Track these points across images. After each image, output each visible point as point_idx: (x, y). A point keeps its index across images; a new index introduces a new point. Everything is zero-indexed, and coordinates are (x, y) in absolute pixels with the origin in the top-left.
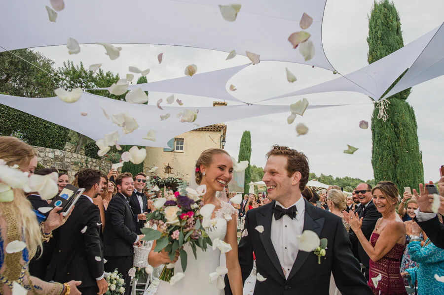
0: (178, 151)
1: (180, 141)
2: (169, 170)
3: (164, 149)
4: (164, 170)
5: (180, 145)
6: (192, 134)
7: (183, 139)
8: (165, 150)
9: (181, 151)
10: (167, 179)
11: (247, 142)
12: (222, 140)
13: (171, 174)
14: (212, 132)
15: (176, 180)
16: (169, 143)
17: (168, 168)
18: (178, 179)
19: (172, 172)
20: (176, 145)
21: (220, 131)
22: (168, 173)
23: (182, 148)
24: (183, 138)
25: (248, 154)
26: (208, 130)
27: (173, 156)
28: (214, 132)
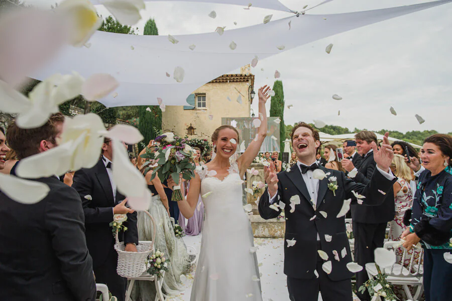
0: (200, 108)
1: (201, 96)
2: (192, 130)
3: (184, 107)
4: (187, 131)
5: (202, 102)
6: (215, 87)
7: (205, 94)
8: (186, 109)
9: (204, 108)
10: (191, 141)
11: (279, 94)
12: (250, 92)
13: (195, 136)
14: (238, 83)
15: (200, 141)
16: (188, 100)
17: (191, 129)
18: (203, 140)
19: (195, 133)
20: (197, 102)
21: (248, 81)
22: (191, 134)
23: (204, 105)
24: (204, 92)
25: (281, 108)
26: (233, 81)
27: (195, 115)
28: (241, 83)
